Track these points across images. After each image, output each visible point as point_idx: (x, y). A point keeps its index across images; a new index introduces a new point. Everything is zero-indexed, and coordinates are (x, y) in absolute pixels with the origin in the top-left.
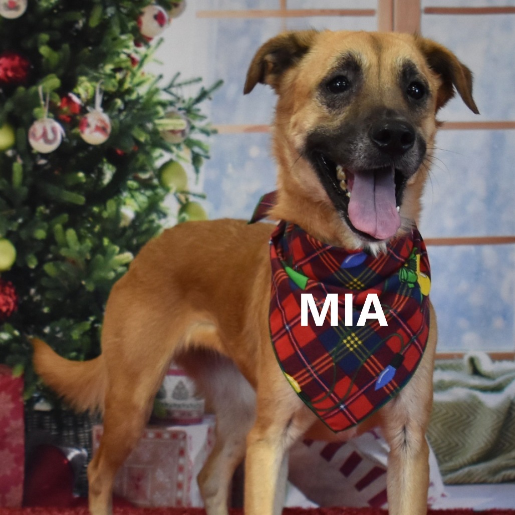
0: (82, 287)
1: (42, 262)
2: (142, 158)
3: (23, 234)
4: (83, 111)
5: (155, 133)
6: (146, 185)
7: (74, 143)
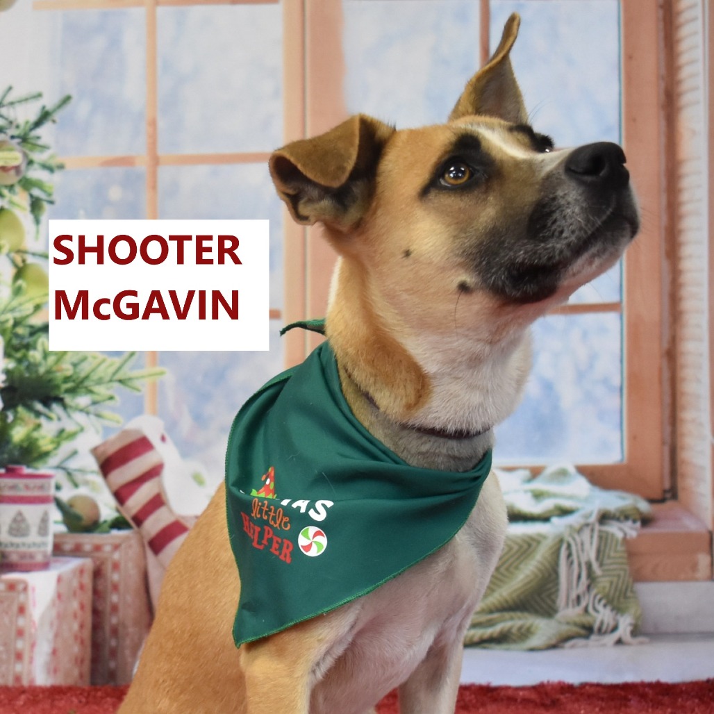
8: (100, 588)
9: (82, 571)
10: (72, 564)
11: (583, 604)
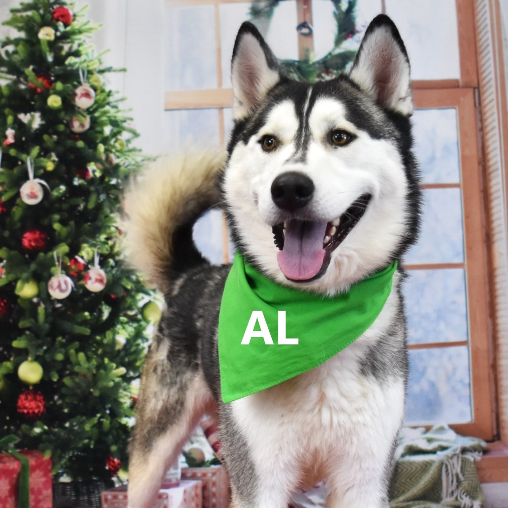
0: (91, 393)
1: (61, 376)
2: (129, 300)
3: (48, 357)
4: (86, 268)
5: (138, 282)
6: (133, 319)
7: (81, 291)
8: (206, 495)
9: (196, 487)
10: (191, 484)
11: (455, 495)
